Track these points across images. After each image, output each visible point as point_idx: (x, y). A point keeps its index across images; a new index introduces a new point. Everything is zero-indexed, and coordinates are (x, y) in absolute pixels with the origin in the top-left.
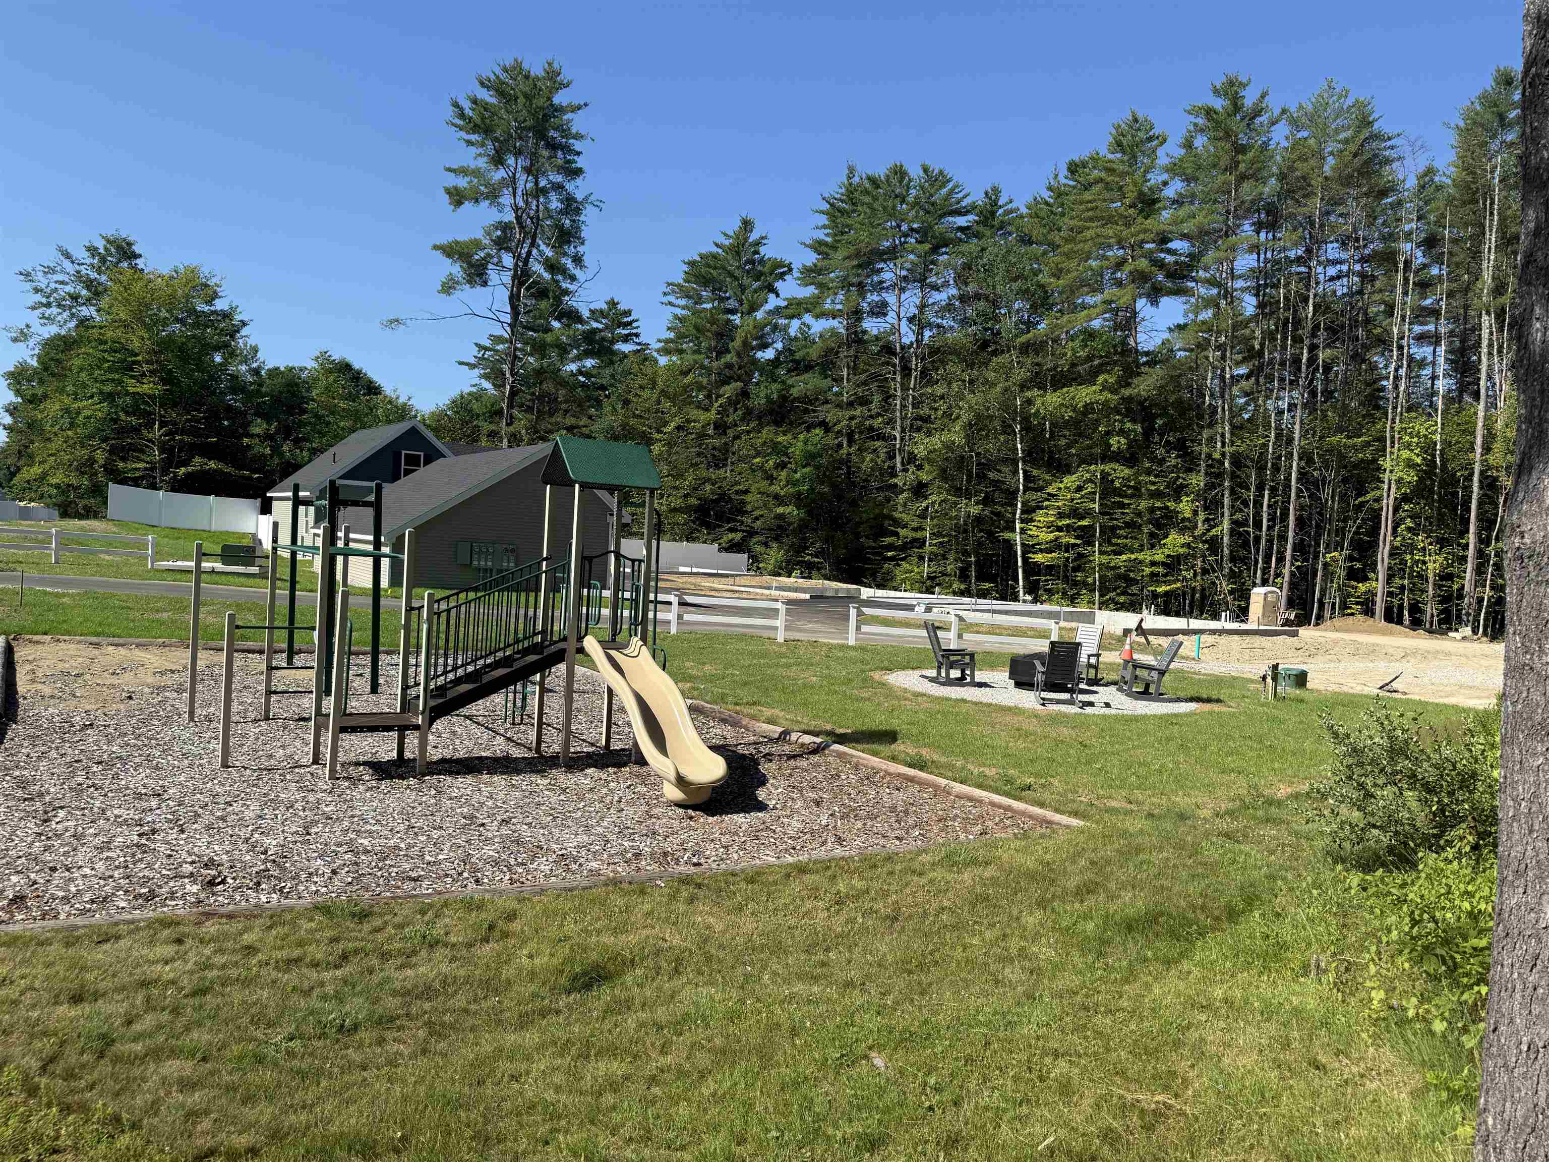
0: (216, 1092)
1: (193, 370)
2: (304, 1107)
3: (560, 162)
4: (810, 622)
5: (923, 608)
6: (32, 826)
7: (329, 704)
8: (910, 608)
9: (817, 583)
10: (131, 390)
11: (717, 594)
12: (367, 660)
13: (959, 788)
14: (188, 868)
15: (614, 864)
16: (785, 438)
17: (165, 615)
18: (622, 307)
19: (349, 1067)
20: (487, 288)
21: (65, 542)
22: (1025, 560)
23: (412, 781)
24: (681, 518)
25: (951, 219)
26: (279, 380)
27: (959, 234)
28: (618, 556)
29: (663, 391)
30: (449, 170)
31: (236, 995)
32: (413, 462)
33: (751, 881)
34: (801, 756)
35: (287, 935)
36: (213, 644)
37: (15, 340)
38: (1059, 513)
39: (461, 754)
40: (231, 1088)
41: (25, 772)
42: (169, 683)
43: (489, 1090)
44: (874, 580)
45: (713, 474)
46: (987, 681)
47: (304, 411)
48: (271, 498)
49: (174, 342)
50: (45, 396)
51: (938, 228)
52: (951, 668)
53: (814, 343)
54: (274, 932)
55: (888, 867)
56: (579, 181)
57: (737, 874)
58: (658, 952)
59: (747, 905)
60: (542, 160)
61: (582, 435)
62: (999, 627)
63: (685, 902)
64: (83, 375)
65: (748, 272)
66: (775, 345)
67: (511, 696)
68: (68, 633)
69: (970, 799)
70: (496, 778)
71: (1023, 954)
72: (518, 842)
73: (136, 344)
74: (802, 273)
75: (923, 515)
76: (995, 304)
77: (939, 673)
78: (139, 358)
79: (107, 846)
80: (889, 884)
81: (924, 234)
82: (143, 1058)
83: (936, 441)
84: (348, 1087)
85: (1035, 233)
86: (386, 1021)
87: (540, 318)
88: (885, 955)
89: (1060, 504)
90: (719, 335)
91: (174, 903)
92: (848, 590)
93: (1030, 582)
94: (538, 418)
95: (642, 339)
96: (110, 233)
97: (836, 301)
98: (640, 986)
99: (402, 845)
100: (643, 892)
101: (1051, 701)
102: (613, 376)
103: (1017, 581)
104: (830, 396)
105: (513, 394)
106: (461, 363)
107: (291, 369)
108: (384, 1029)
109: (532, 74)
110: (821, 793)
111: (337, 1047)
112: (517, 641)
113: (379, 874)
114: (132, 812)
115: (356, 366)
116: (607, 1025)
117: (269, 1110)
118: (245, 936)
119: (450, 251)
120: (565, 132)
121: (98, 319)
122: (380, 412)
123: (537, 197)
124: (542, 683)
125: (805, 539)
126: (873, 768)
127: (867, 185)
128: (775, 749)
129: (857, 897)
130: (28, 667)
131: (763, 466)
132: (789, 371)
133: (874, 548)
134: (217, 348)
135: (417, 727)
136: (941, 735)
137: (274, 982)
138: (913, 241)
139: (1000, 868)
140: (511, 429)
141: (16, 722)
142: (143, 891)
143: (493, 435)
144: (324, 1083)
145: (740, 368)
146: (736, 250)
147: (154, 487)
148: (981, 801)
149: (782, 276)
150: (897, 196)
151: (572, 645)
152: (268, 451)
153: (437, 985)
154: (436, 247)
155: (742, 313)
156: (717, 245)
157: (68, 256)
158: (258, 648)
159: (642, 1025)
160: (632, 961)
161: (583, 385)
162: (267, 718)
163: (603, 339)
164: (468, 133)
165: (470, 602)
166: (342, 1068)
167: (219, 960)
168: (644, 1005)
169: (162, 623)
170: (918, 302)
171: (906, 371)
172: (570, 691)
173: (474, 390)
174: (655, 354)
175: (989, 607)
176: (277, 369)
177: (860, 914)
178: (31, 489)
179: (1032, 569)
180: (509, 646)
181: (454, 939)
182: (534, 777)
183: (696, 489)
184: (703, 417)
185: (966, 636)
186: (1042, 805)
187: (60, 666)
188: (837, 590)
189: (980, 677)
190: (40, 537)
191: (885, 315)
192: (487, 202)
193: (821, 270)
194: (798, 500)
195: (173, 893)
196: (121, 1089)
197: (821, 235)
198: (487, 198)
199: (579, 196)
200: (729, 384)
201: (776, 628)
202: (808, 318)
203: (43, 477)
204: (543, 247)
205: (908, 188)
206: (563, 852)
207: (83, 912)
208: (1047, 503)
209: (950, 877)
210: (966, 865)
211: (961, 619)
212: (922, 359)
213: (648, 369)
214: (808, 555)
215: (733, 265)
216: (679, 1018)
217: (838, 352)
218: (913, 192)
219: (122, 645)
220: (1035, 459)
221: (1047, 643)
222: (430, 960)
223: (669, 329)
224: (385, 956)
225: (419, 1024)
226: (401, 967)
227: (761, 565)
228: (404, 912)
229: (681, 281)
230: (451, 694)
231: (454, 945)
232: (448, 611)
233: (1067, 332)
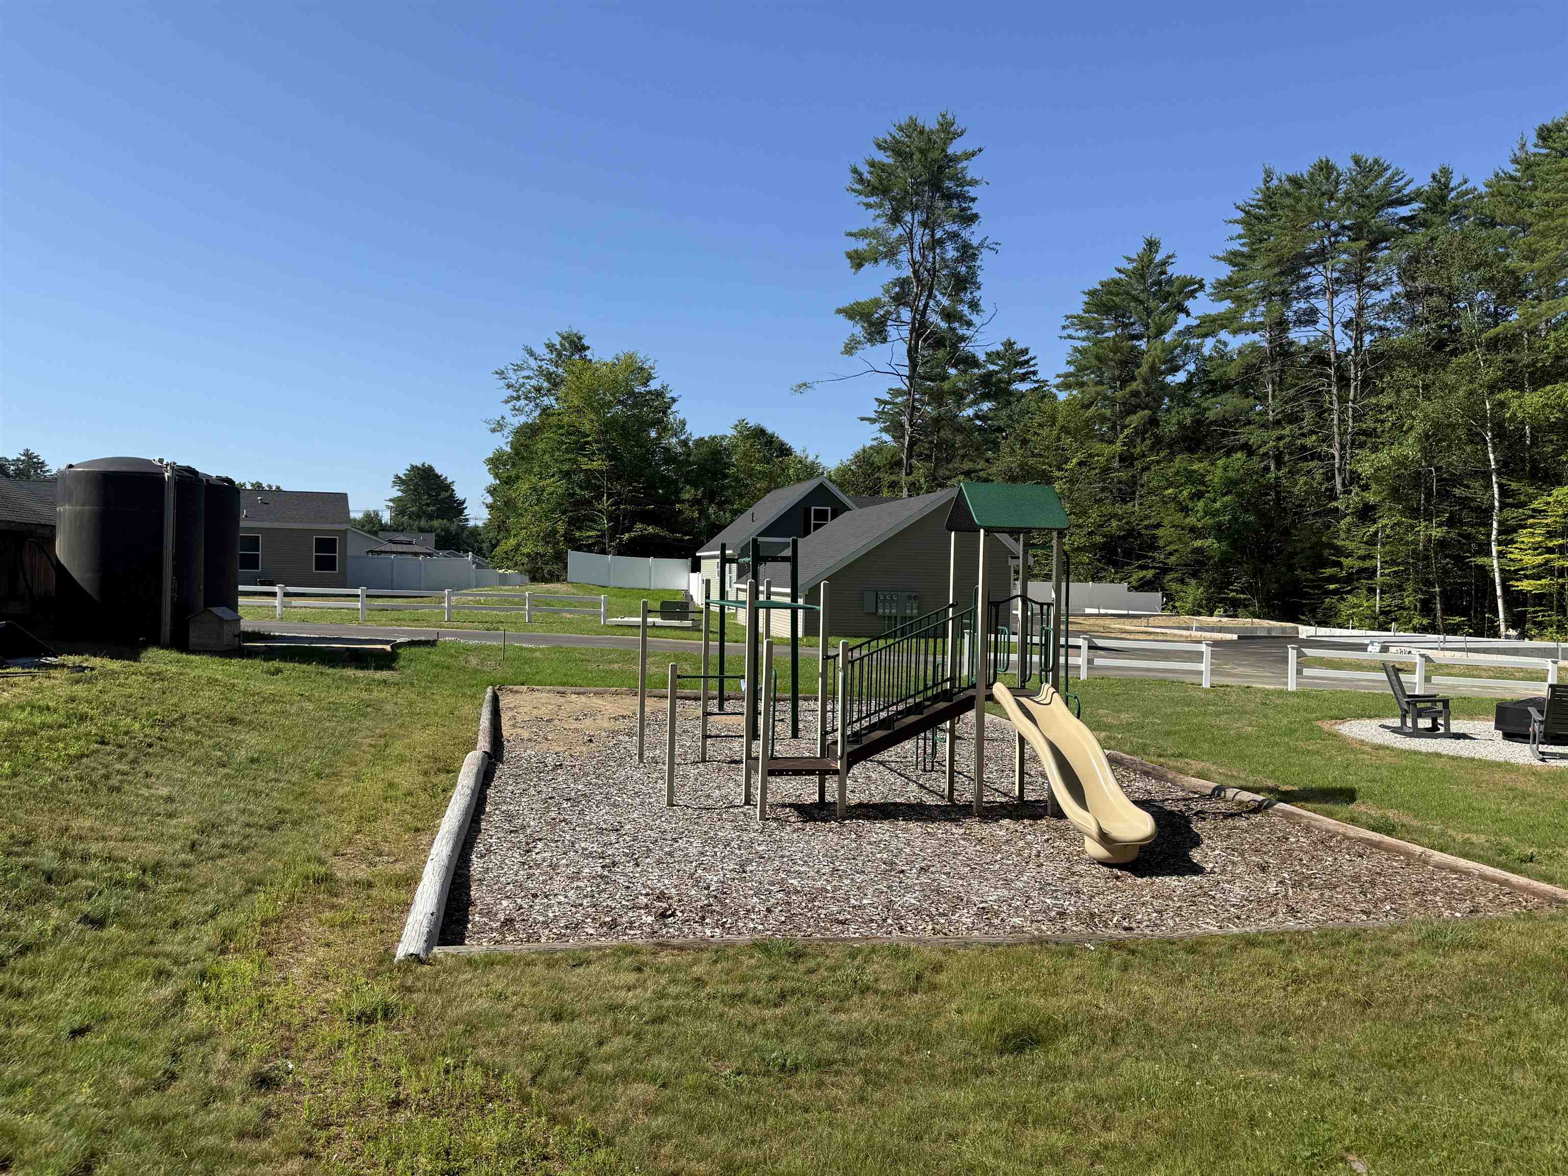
0: (675, 1118)
1: (633, 446)
2: (753, 1143)
3: (955, 211)
4: (1240, 665)
5: (1377, 647)
6: (517, 855)
7: (758, 747)
8: (1363, 648)
9: (1245, 622)
10: (584, 467)
11: (1128, 636)
12: (788, 706)
13: (1438, 856)
14: (643, 900)
15: (1038, 921)
16: (1202, 465)
17: (616, 666)
18: (1018, 346)
19: (791, 1108)
20: (887, 345)
21: (536, 603)
22: (1506, 589)
23: (834, 824)
24: (1085, 558)
25: (1390, 210)
26: (704, 450)
27: (1401, 226)
28: (1025, 600)
29: (1063, 427)
30: (851, 234)
31: (690, 1025)
32: (822, 516)
33: (1191, 950)
34: (1239, 815)
35: (731, 971)
36: (656, 692)
37: (493, 431)
38: (1548, 532)
39: (877, 799)
40: (688, 1116)
41: (511, 807)
42: (622, 727)
43: (926, 1146)
44: (1314, 617)
45: (1119, 509)
46: (1466, 731)
47: (726, 476)
48: (700, 558)
49: (617, 422)
50: (518, 477)
51: (1377, 222)
52: (1420, 716)
53: (1233, 360)
54: (719, 966)
55: (1355, 944)
56: (974, 227)
57: (1174, 943)
58: (1092, 1020)
59: (1188, 977)
60: (938, 212)
61: (979, 479)
62: (1477, 667)
63: (1118, 968)
64: (546, 457)
65: (1154, 294)
66: (1187, 367)
67: (921, 742)
68: (540, 683)
69: (1454, 870)
70: (911, 825)
71: (1536, 1057)
72: (938, 892)
73: (587, 427)
74: (1215, 288)
75: (1372, 541)
76: (1451, 298)
77: (1404, 723)
78: (590, 439)
79: (576, 876)
80: (1358, 964)
81: (1358, 231)
82: (612, 1079)
83: (1384, 457)
84: (790, 1128)
85: (1498, 213)
86: (823, 1065)
87: (937, 367)
88: (1358, 1044)
89: (1549, 521)
90: (1124, 364)
91: (632, 932)
92: (1284, 629)
93: (1514, 615)
94: (936, 465)
95: (1040, 376)
96: (565, 330)
97: (1259, 313)
98: (1075, 1053)
99: (829, 888)
100: (1071, 954)
101: (1554, 756)
102: (1010, 417)
103: (1496, 612)
104: (1252, 416)
105: (912, 444)
106: (863, 419)
107: (713, 439)
108: (822, 1072)
109: (927, 128)
110: (1266, 858)
111: (780, 1086)
112: (926, 688)
113: (809, 914)
114: (595, 845)
115: (769, 430)
116: (1043, 1091)
117: (723, 1143)
118: (695, 969)
119: (853, 313)
120: (962, 182)
121: (557, 407)
122: (791, 471)
123: (933, 249)
124: (952, 731)
125: (1227, 574)
126: (1328, 831)
127: (1287, 186)
128: (1207, 806)
129: (1318, 977)
130: (510, 714)
131: (1176, 497)
132: (1204, 393)
133: (1314, 581)
134: (652, 424)
135: (836, 772)
136: (1412, 795)
137: (721, 1015)
138: (1345, 239)
139: (1499, 953)
140: (911, 478)
141: (502, 763)
142: (608, 919)
143: (893, 485)
144: (771, 1120)
145: (1147, 395)
146: (1141, 274)
147: (603, 552)
148: (1468, 873)
149: (1192, 294)
150: (1323, 194)
151: (981, 692)
152: (696, 515)
153: (869, 1031)
154: (839, 311)
155: (1149, 337)
156: (1120, 271)
157: (531, 353)
158: (693, 695)
159: (1080, 1096)
160: (1065, 1026)
161: (980, 429)
162: (704, 761)
163: (1000, 381)
164: (867, 196)
165: (881, 650)
166: (786, 1108)
167: (673, 990)
168: (1081, 1074)
169: (613, 673)
170: (1354, 304)
171: (1343, 381)
172: (981, 739)
173: (875, 443)
174: (1054, 390)
175: (1462, 645)
176: (702, 439)
177: (1323, 996)
178: (508, 559)
179: (1514, 599)
180: (919, 693)
181: (883, 987)
182: (948, 826)
183: (1102, 526)
184: (1108, 450)
185: (1435, 679)
186: (1550, 880)
187: (535, 712)
188: (1270, 629)
189: (1456, 726)
190: (516, 599)
191: (1315, 322)
192: (886, 261)
193: (1237, 282)
194: (1219, 531)
195: (632, 923)
196: (596, 1106)
197: (1236, 246)
198: (886, 257)
199: (975, 242)
200: (1135, 413)
201: (1200, 673)
202: (1224, 335)
203: (517, 548)
204: (939, 297)
205: (1337, 183)
206: (983, 905)
207: (560, 936)
208: (1531, 521)
209: (1435, 961)
210: (1454, 948)
211: (1428, 659)
212: (1362, 367)
213: (1046, 406)
214: (1233, 591)
215: (1137, 288)
216: (1121, 1093)
217: (1260, 368)
218: (1343, 187)
219: (583, 693)
220: (1513, 471)
221: (1545, 686)
222: (862, 1006)
223: (1068, 362)
224: (821, 998)
225: (855, 1070)
226: (835, 1010)
227: (1177, 604)
228: (837, 954)
229: (1081, 313)
230: (865, 741)
231: (884, 993)
232: (862, 659)
233: (1547, 321)
